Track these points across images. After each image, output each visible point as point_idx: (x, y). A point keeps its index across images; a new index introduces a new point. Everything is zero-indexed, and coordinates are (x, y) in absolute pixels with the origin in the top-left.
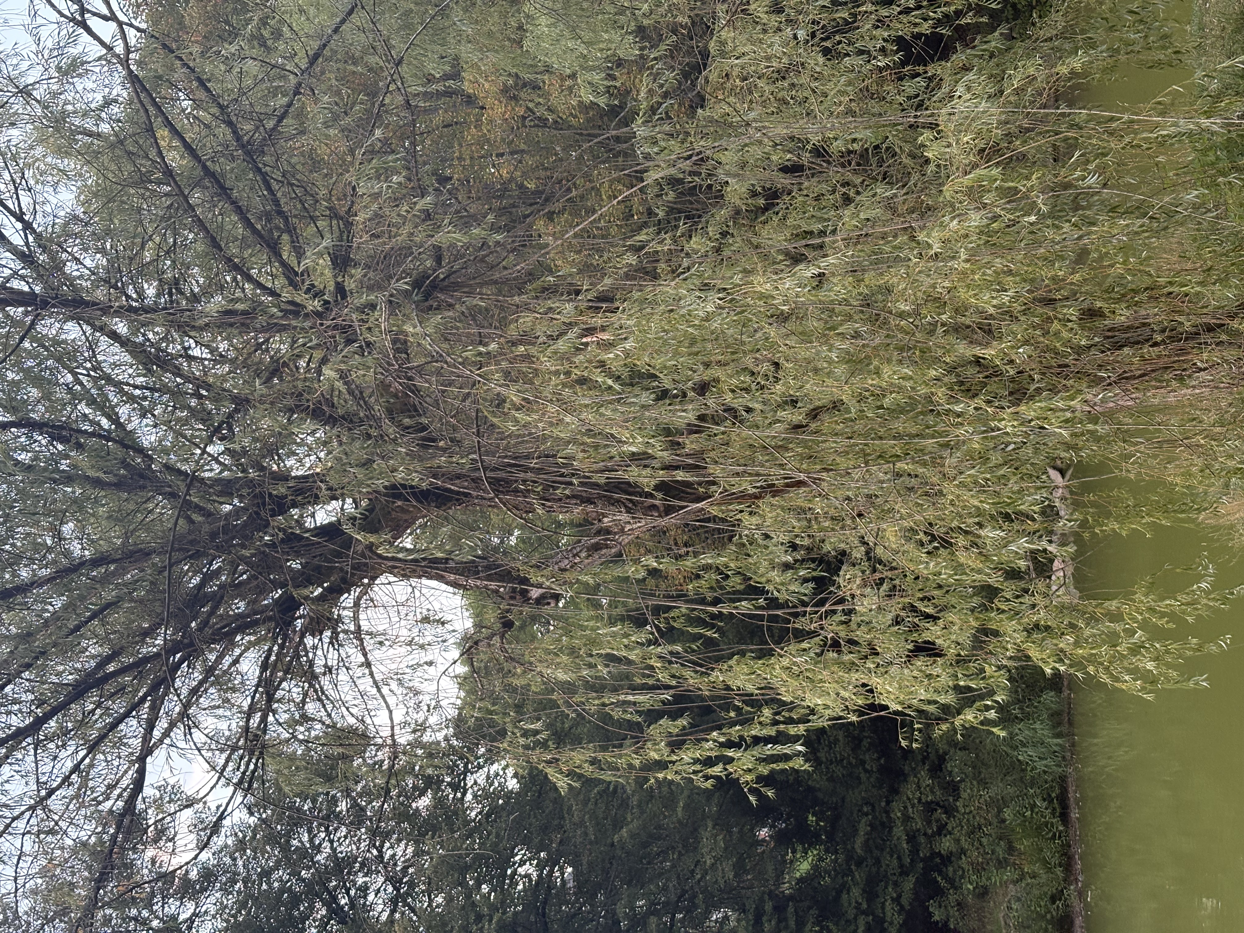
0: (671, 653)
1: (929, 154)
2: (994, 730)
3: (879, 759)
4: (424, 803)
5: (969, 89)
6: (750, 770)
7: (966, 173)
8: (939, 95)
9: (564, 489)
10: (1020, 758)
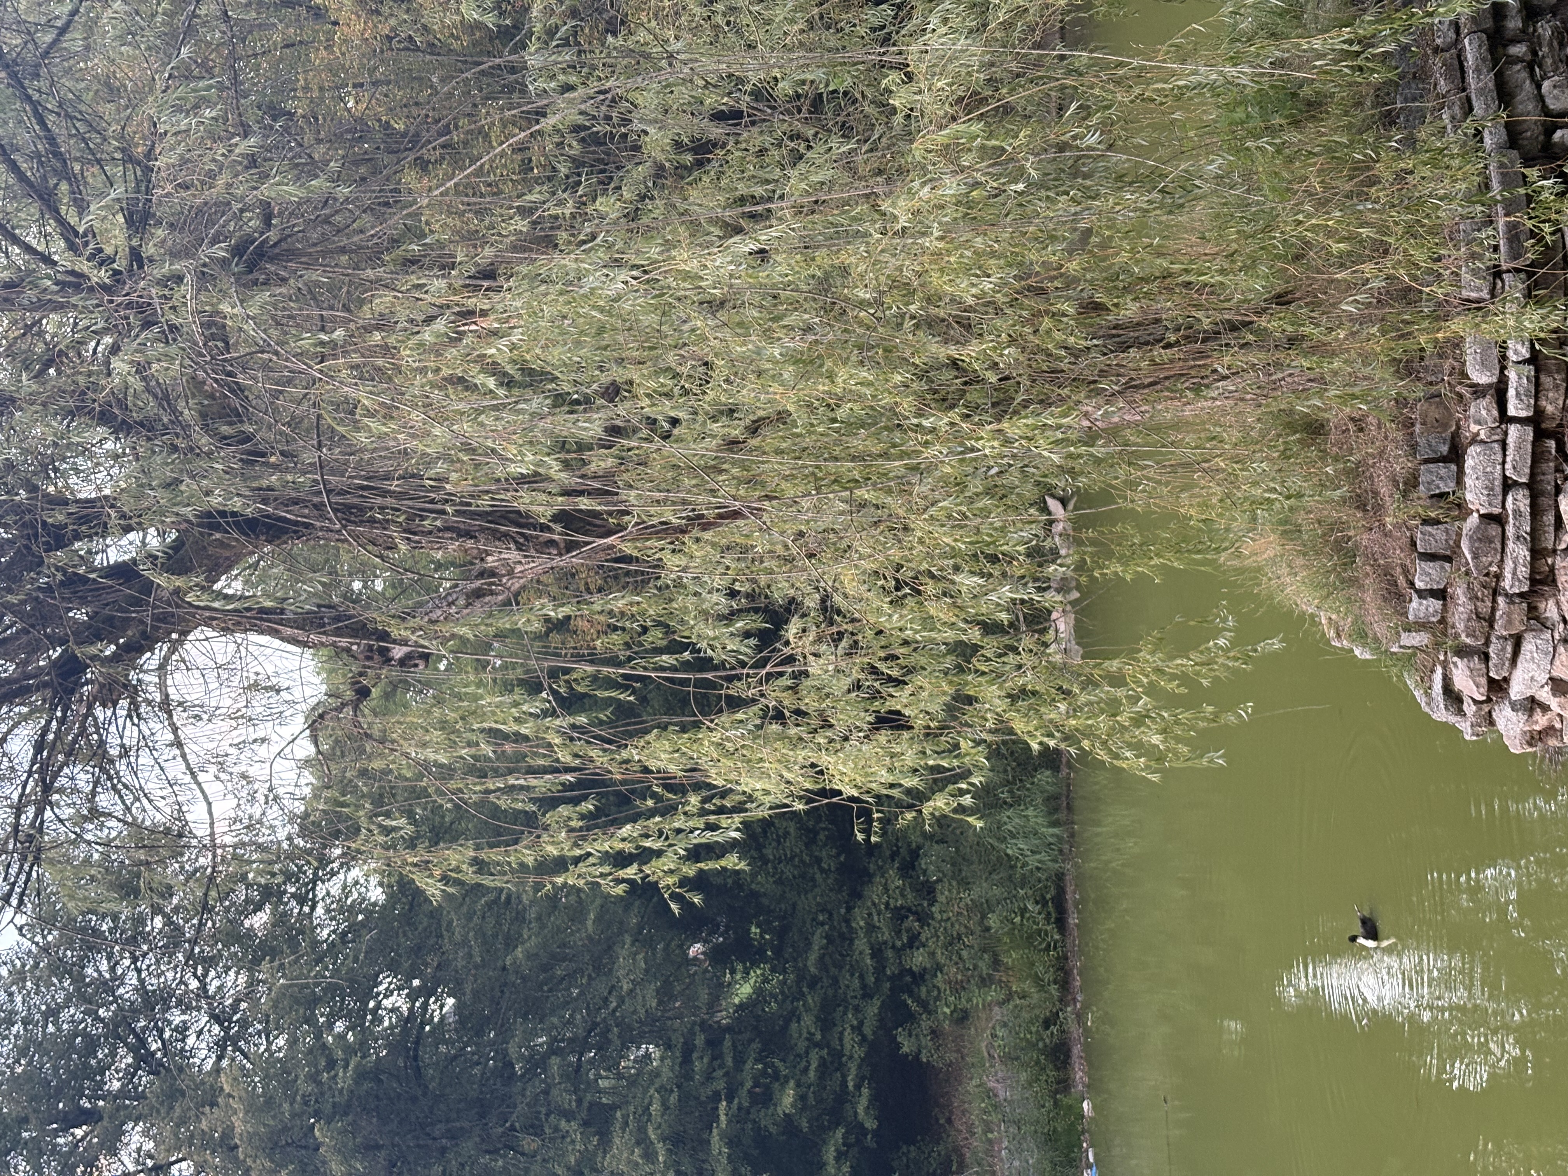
0: (573, 727)
1: (895, 102)
2: (970, 819)
3: (838, 855)
4: (259, 920)
5: (945, 21)
6: (671, 872)
7: (941, 127)
8: (910, 26)
9: (435, 519)
10: (1009, 852)
